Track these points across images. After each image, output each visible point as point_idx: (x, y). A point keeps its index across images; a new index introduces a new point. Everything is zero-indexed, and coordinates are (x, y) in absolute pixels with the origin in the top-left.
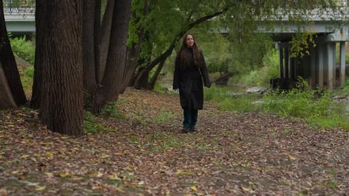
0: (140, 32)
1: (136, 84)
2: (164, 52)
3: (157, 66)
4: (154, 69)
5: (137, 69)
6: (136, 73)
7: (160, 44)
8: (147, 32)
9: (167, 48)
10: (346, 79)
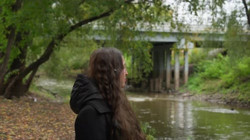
0: (9, 32)
1: (6, 92)
2: (39, 57)
3: (31, 72)
4: (27, 77)
5: (7, 76)
6: (5, 80)
7: (34, 48)
8: (19, 33)
9: (43, 52)
10: (189, 80)
